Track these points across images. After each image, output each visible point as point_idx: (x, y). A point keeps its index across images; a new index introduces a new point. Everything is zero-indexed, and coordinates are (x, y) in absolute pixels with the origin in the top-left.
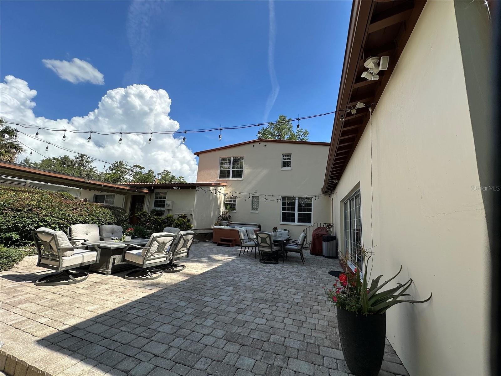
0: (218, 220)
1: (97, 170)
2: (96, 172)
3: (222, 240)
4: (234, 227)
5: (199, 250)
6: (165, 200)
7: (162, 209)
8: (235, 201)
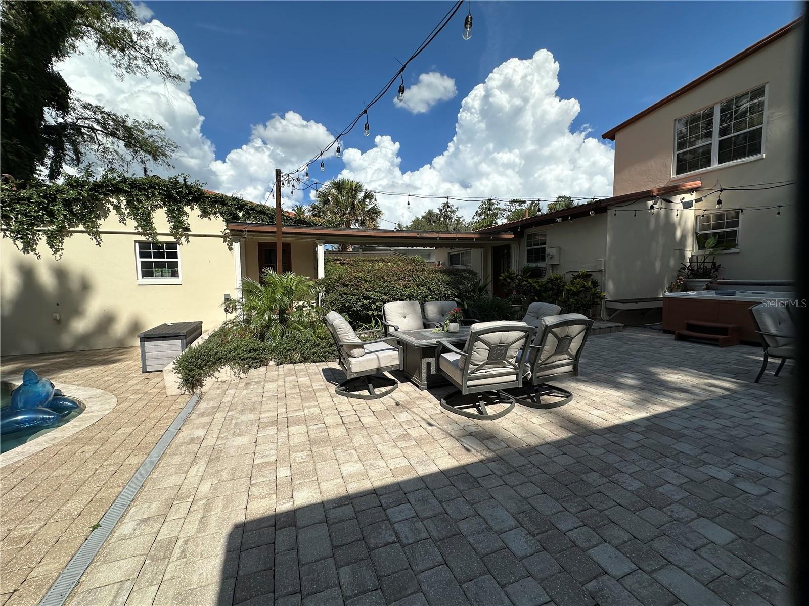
0: (678, 276)
1: (464, 220)
2: (464, 223)
3: (690, 327)
4: (733, 294)
5: (622, 350)
6: (545, 248)
7: (541, 264)
8: (736, 224)
